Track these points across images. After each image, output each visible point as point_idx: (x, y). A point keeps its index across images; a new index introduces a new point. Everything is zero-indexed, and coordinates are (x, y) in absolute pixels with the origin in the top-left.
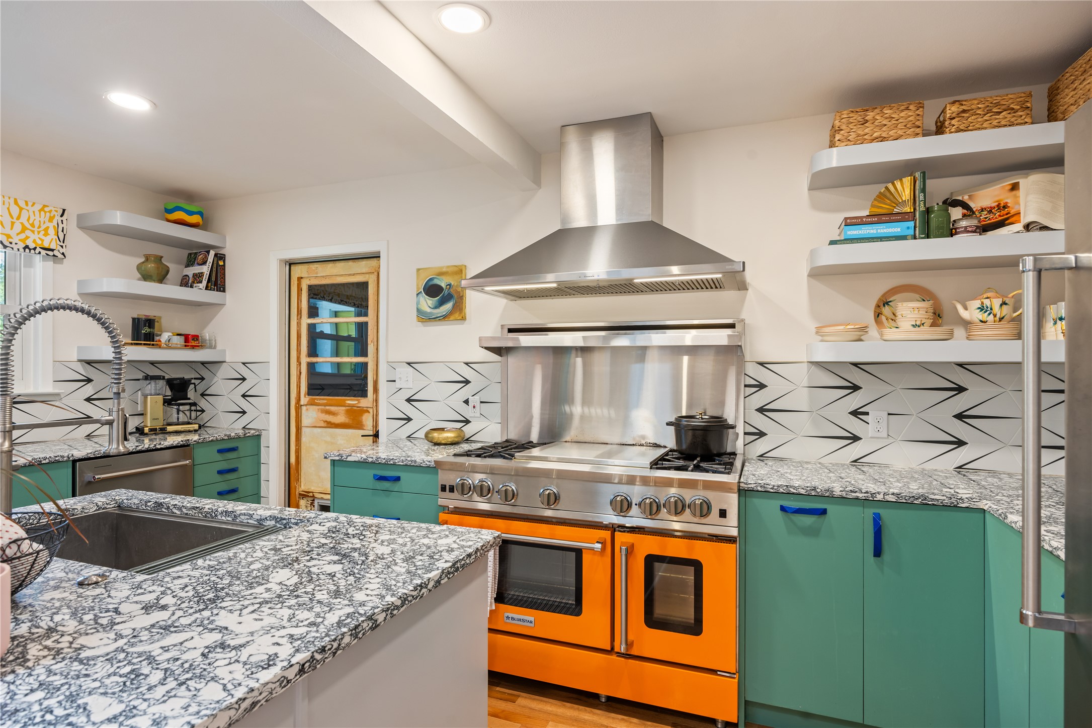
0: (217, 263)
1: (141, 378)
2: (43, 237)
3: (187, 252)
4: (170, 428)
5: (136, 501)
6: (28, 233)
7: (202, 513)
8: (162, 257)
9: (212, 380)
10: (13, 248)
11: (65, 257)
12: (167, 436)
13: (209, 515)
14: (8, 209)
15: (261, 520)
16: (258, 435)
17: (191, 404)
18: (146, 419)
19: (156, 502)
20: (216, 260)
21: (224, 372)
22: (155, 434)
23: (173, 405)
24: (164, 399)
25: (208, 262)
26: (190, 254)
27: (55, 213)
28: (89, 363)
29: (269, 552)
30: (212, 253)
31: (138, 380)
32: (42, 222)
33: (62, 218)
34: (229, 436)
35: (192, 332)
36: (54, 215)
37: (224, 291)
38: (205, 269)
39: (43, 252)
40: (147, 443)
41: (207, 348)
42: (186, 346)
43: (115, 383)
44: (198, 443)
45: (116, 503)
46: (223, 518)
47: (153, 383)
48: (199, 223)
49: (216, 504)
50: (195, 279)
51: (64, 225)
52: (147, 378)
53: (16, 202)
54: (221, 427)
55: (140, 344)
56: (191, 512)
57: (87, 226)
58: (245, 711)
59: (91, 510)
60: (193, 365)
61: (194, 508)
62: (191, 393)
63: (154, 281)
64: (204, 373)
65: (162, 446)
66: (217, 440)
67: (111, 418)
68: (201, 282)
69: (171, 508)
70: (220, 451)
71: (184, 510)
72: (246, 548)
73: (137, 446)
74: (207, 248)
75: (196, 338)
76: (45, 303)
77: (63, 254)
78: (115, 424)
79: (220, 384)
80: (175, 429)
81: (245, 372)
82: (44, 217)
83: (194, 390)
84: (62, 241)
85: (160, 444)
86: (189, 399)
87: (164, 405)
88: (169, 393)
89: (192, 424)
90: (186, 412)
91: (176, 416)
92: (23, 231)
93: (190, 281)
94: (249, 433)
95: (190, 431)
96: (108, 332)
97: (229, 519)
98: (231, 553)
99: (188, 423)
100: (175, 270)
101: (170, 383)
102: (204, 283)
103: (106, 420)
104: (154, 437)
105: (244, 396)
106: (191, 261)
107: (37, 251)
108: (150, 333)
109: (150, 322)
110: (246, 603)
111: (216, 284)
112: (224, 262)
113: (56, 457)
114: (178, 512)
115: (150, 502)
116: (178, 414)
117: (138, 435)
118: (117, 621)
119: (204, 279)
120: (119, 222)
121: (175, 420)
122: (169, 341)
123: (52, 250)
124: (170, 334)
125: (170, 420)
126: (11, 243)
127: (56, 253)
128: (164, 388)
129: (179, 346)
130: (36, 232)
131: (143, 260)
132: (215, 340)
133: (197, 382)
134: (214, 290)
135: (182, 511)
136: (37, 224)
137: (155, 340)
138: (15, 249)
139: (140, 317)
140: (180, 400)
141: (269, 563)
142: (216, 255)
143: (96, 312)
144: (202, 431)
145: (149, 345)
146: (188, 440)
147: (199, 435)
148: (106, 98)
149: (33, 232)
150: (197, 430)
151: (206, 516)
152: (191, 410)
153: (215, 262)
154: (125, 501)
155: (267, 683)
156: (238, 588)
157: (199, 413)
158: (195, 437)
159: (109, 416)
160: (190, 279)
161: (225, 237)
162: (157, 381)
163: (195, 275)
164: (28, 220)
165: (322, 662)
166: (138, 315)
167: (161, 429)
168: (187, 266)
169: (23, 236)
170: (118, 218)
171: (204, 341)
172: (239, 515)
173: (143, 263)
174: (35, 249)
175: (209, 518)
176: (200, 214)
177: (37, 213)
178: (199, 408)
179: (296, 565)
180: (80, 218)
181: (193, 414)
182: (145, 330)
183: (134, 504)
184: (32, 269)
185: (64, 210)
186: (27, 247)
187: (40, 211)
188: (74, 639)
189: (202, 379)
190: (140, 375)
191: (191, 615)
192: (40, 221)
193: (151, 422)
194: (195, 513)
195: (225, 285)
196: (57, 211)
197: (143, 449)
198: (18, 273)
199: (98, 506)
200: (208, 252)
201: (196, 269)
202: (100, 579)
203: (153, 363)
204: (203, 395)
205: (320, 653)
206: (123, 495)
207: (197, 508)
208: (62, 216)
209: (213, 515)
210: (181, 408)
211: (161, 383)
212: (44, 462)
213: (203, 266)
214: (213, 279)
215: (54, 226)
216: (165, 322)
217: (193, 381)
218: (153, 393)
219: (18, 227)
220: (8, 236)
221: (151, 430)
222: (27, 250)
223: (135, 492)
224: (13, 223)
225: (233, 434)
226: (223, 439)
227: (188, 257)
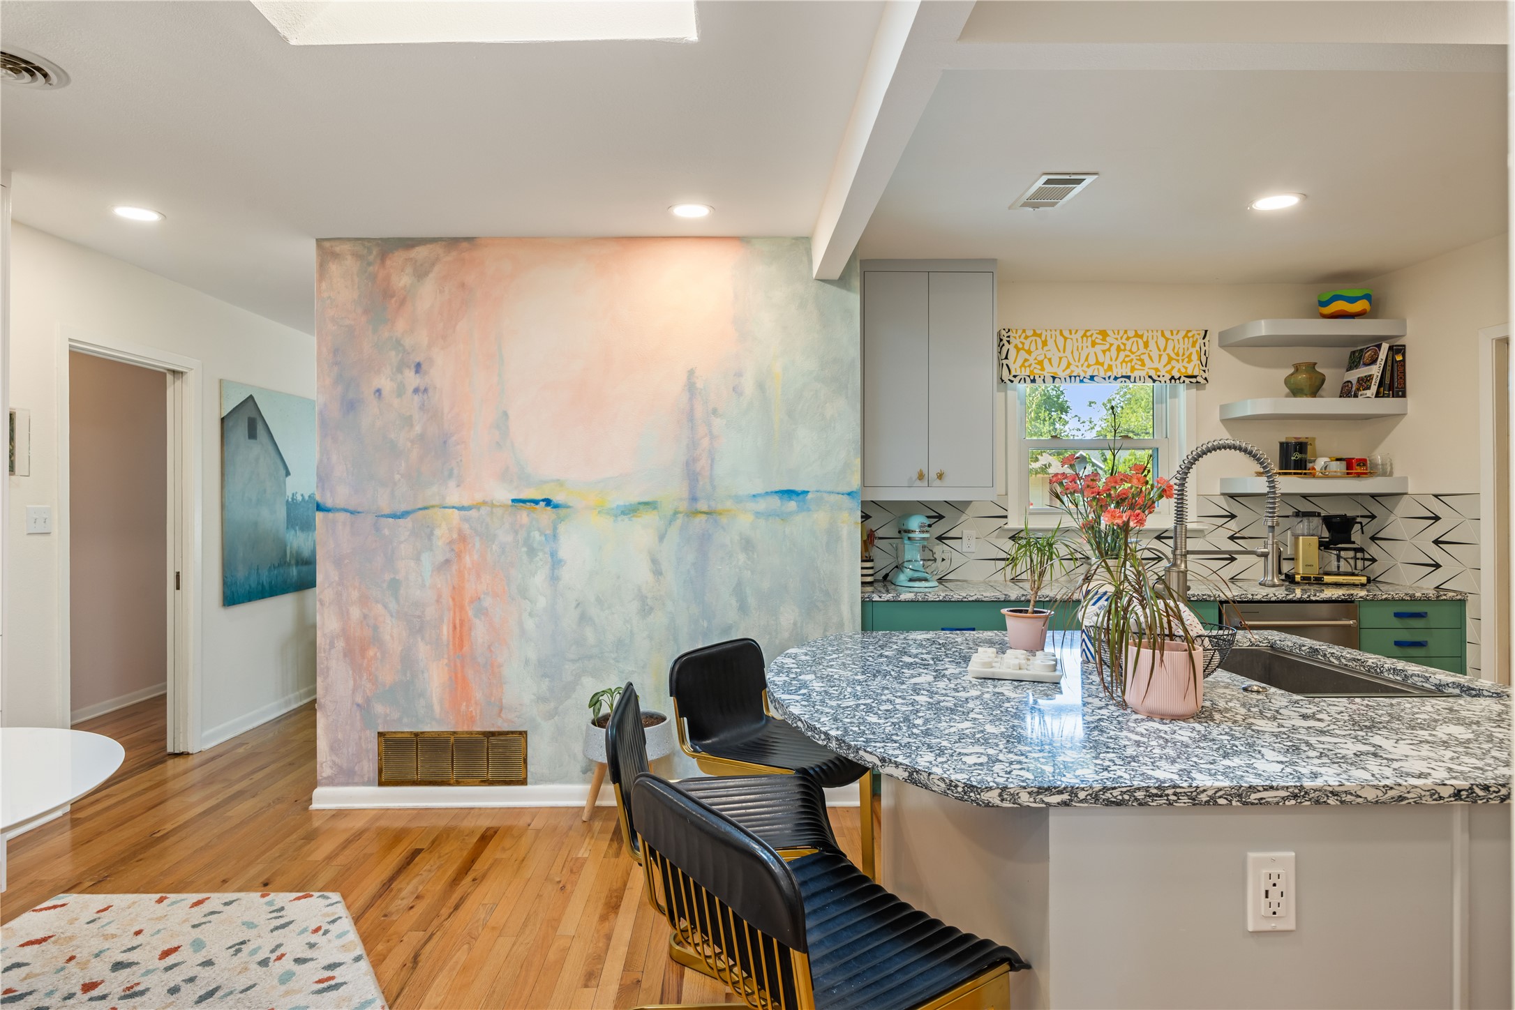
0: (1393, 358)
1: (1291, 514)
2: (1187, 365)
3: (1349, 350)
4: (1327, 579)
5: (1290, 644)
6: (1174, 363)
7: (1364, 667)
8: (1315, 364)
9: (1387, 519)
10: (1160, 381)
11: (1207, 381)
12: (1323, 588)
13: (1373, 671)
14: (1156, 342)
15: (1440, 685)
16: (1460, 600)
17: (1356, 550)
18: (1297, 564)
19: (1311, 647)
20: (1390, 355)
21: (1403, 508)
22: (1308, 583)
23: (1331, 549)
24: (1320, 542)
25: (1379, 360)
26: (1353, 353)
27: (1198, 337)
28: (1232, 496)
29: (1442, 710)
30: (1385, 346)
31: (1288, 517)
32: (1186, 349)
33: (1204, 341)
34: (1412, 596)
35: (1357, 455)
36: (1197, 339)
37: (1404, 396)
38: (1375, 371)
39: (1187, 380)
40: (1298, 593)
41: (1379, 476)
42: (1348, 474)
43: (1270, 517)
44: (1366, 600)
45: (1269, 643)
46: (1391, 676)
47: (1305, 520)
48: (1365, 309)
49: (1382, 660)
50: (1361, 384)
51: (1206, 348)
52: (1298, 514)
53: (1163, 335)
54: (1401, 584)
55: (1290, 474)
56: (1351, 664)
57: (1229, 343)
58: (1392, 798)
59: (1245, 645)
60: (1359, 499)
61: (1354, 660)
62: (1356, 535)
63: (1306, 395)
64: (1375, 508)
65: (1318, 599)
66: (1393, 600)
67: (1266, 550)
68: (1369, 388)
69: (1328, 656)
70: (1397, 615)
71: (1343, 660)
72: (1413, 701)
73: (1287, 595)
74: (1377, 342)
75: (1362, 462)
76: (1210, 445)
77: (1206, 379)
78: (1270, 557)
79: (1398, 523)
80: (1335, 581)
81: (1437, 507)
82: (1189, 343)
83: (1360, 531)
84: (1204, 364)
85: (1315, 595)
86: (1354, 543)
87: (1319, 549)
88: (1326, 534)
89: (1357, 575)
90: (1349, 560)
91: (1336, 563)
92: (1169, 362)
93: (1354, 389)
94: (1445, 595)
95: (1355, 585)
96: (1260, 463)
97: (1398, 678)
98: (1394, 701)
99: (1353, 574)
100: (1333, 376)
101: (1328, 521)
102: (1374, 388)
103: (1262, 552)
104: (1307, 587)
105: (1437, 542)
106: (1355, 361)
107: (1182, 381)
108: (1301, 460)
109: (1301, 446)
110: (1404, 737)
111: (1391, 387)
112: (1404, 356)
113: (1204, 595)
114: (1336, 662)
115: (1304, 646)
116: (1338, 561)
117: (1287, 583)
118: (1278, 717)
119: (1373, 382)
120: (1263, 333)
121: (1335, 569)
122: (1326, 468)
123: (1195, 377)
124: (1327, 459)
125: (1328, 569)
126: (1159, 376)
127: (1199, 379)
128: (1320, 527)
129: (1339, 474)
130: (1180, 361)
131: (1292, 370)
132: (1391, 465)
133: (1365, 521)
134: (1388, 396)
135: (1340, 661)
136: (1181, 352)
137: (1308, 468)
138: (1163, 382)
139: (1289, 441)
140: (1341, 543)
141: (1440, 717)
142: (1391, 348)
143: (1252, 448)
144: (1372, 586)
145: (1301, 474)
146: (1352, 595)
147: (1368, 591)
148: (1251, 208)
149: (1178, 361)
150: (1365, 585)
151: (1369, 671)
152: (1356, 559)
153: (1390, 358)
154: (1278, 642)
155: (1416, 787)
156: (1397, 726)
157: (1367, 563)
158: (1363, 593)
159: (1265, 548)
160: (1354, 386)
161: (1404, 321)
162: (1311, 518)
163: (1359, 380)
164: (1173, 350)
165: (1485, 801)
166: (1286, 438)
167: (1316, 579)
168: (1350, 369)
169: (1169, 367)
170: (1262, 328)
171: (1375, 465)
172: (1412, 676)
173: (1292, 374)
174: (1179, 378)
175: (1373, 673)
176: (1367, 297)
177: (1181, 341)
178: (1367, 556)
179: (1474, 727)
180: (1222, 335)
181: (1360, 563)
182: (1295, 456)
183: (1288, 646)
184: (1177, 399)
185: (1206, 331)
186: (1173, 378)
187: (1183, 338)
188: (1246, 718)
189: (1373, 517)
190: (1290, 512)
191: (1345, 730)
192: (1184, 349)
193: (1303, 569)
194: (1356, 666)
195: (1405, 388)
196: (1199, 334)
197: (1295, 599)
198: (1164, 405)
199: (1251, 642)
200: (1379, 346)
201: (1362, 372)
202: (1261, 690)
203: (1305, 496)
204: (1373, 538)
205: (1481, 789)
206: (1275, 636)
207: (1358, 660)
208: (1204, 339)
209: (1378, 670)
210: (1342, 553)
211: (1316, 521)
212: (1192, 599)
213: (1372, 366)
214: (1387, 381)
215: (1197, 351)
216: (1320, 445)
217: (1359, 520)
218: (1306, 534)
219: (1165, 359)
220: (1157, 370)
221: (1303, 578)
222: (1173, 381)
223: (1288, 636)
224: (1160, 356)
225: (1418, 595)
226: (1403, 600)
227: (1350, 357)
